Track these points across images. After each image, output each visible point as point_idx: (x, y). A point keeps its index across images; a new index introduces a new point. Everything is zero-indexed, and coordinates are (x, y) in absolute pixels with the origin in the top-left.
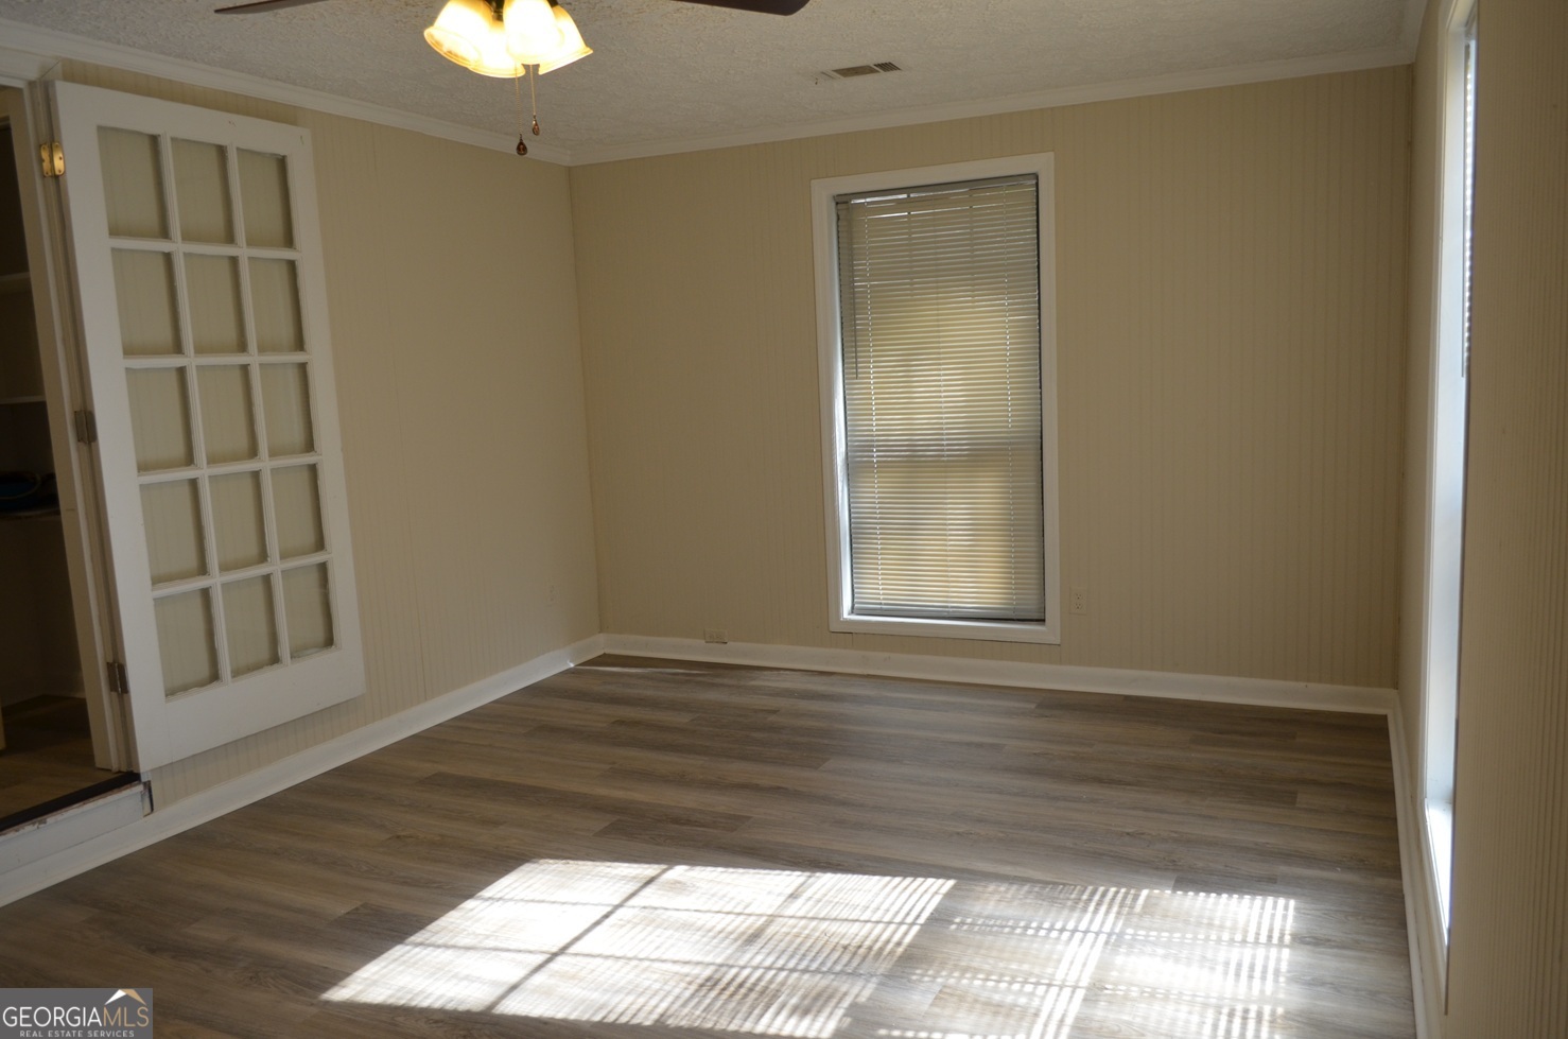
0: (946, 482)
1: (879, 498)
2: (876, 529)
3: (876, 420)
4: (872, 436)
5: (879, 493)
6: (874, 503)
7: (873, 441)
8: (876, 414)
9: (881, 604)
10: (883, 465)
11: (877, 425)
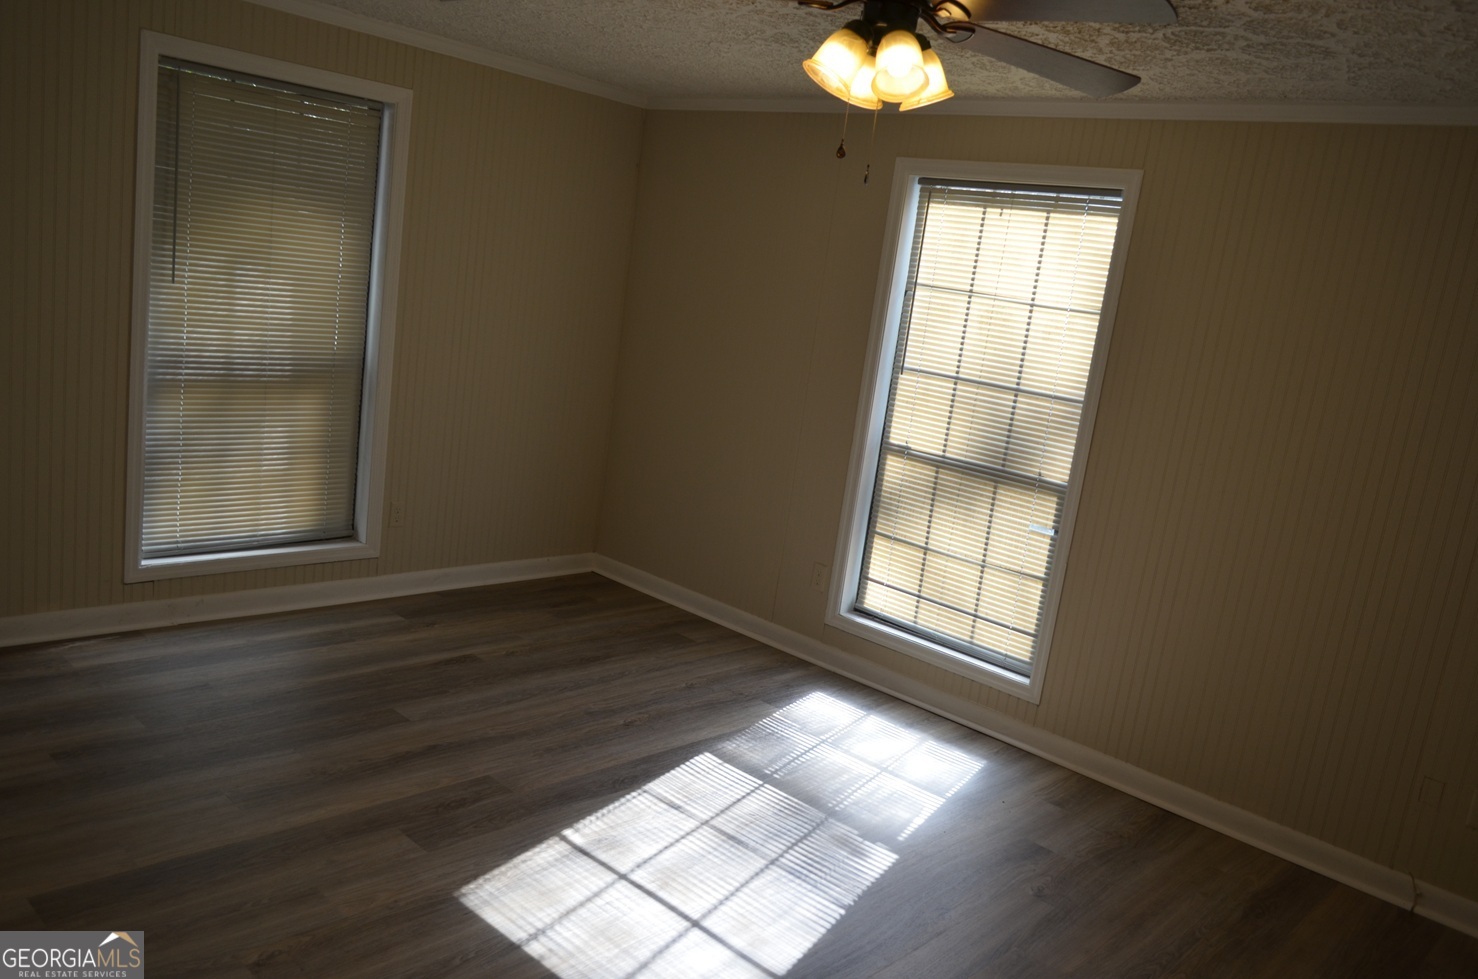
0: (265, 404)
1: (184, 422)
2: (177, 457)
3: (188, 332)
4: (182, 350)
5: (184, 416)
6: (178, 428)
7: (181, 356)
8: (188, 326)
9: (177, 542)
10: (191, 385)
11: (188, 338)
